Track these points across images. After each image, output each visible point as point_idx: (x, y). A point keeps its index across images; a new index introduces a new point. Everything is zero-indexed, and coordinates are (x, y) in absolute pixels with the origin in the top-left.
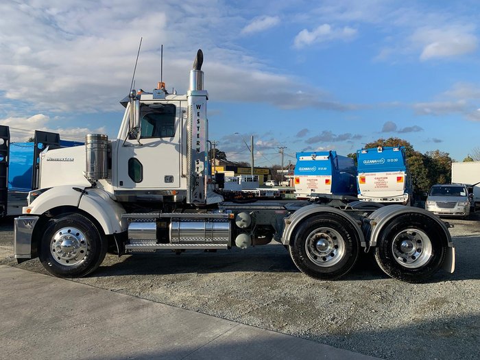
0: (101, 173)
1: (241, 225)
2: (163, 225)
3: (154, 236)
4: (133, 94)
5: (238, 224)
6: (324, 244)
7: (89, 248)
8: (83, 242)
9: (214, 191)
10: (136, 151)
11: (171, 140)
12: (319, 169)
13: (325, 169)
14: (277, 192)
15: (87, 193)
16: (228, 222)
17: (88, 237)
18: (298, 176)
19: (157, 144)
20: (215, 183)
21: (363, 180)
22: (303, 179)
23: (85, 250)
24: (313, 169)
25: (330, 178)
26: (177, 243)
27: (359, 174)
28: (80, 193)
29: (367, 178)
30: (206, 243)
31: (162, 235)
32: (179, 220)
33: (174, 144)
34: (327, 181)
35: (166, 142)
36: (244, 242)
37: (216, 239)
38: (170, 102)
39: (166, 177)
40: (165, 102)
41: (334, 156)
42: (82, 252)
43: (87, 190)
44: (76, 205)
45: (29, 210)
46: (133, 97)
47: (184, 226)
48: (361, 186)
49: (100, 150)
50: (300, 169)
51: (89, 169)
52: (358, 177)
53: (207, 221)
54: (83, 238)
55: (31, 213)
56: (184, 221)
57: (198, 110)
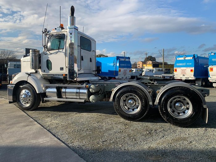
0: (36, 66)
1: (92, 91)
3: (56, 95)
5: (91, 90)
6: (132, 102)
7: (32, 98)
8: (30, 96)
10: (49, 56)
11: (62, 51)
12: (187, 64)
13: (191, 64)
14: (171, 76)
15: (31, 75)
17: (32, 94)
18: (176, 68)
19: (57, 53)
21: (212, 69)
22: (179, 70)
23: (31, 99)
24: (184, 64)
25: (193, 69)
27: (210, 66)
28: (28, 75)
29: (214, 68)
30: (77, 99)
31: (59, 94)
32: (66, 88)
33: (63, 52)
34: (191, 70)
35: (60, 52)
36: (93, 99)
37: (81, 97)
38: (63, 33)
39: (61, 68)
40: (61, 33)
41: (196, 57)
42: (30, 100)
43: (31, 74)
44: (26, 80)
45: (12, 82)
47: (68, 90)
48: (210, 73)
49: (35, 56)
50: (178, 64)
51: (31, 65)
52: (209, 68)
54: (30, 94)
55: (12, 83)
56: (68, 88)
57: (71, 35)
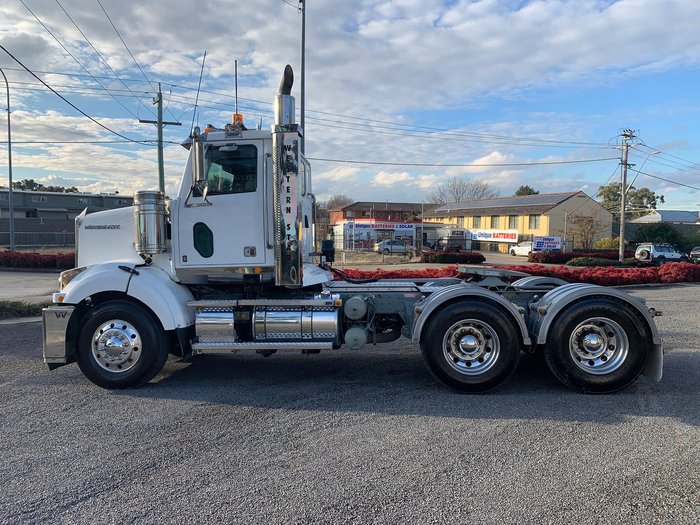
2: (244, 316)
4: (195, 133)
9: (320, 266)
16: (333, 311)
20: (322, 255)
26: (263, 341)
46: (196, 137)
53: (305, 311)
